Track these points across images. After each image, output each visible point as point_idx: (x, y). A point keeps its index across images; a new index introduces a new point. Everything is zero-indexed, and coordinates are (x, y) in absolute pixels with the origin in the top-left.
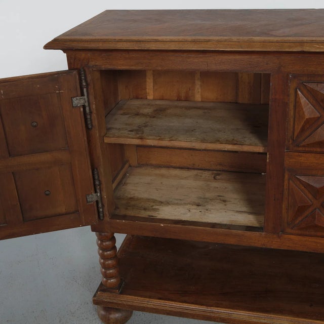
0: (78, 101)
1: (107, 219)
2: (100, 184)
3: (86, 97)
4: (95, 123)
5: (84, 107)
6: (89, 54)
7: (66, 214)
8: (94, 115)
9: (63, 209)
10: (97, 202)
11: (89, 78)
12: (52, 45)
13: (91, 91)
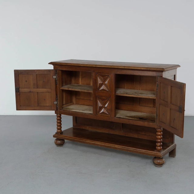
0: (54, 77)
1: (59, 110)
2: (58, 100)
3: (56, 76)
4: (58, 83)
5: (55, 78)
6: (58, 66)
7: (49, 106)
8: (58, 81)
9: (48, 105)
10: (56, 104)
11: (57, 72)
12: (51, 63)
13: (58, 75)
